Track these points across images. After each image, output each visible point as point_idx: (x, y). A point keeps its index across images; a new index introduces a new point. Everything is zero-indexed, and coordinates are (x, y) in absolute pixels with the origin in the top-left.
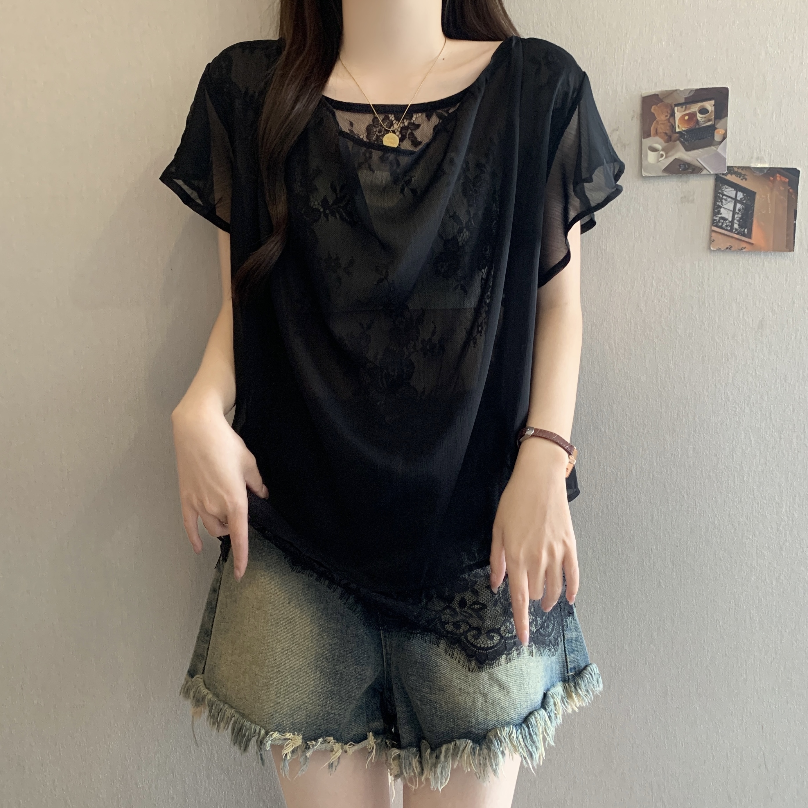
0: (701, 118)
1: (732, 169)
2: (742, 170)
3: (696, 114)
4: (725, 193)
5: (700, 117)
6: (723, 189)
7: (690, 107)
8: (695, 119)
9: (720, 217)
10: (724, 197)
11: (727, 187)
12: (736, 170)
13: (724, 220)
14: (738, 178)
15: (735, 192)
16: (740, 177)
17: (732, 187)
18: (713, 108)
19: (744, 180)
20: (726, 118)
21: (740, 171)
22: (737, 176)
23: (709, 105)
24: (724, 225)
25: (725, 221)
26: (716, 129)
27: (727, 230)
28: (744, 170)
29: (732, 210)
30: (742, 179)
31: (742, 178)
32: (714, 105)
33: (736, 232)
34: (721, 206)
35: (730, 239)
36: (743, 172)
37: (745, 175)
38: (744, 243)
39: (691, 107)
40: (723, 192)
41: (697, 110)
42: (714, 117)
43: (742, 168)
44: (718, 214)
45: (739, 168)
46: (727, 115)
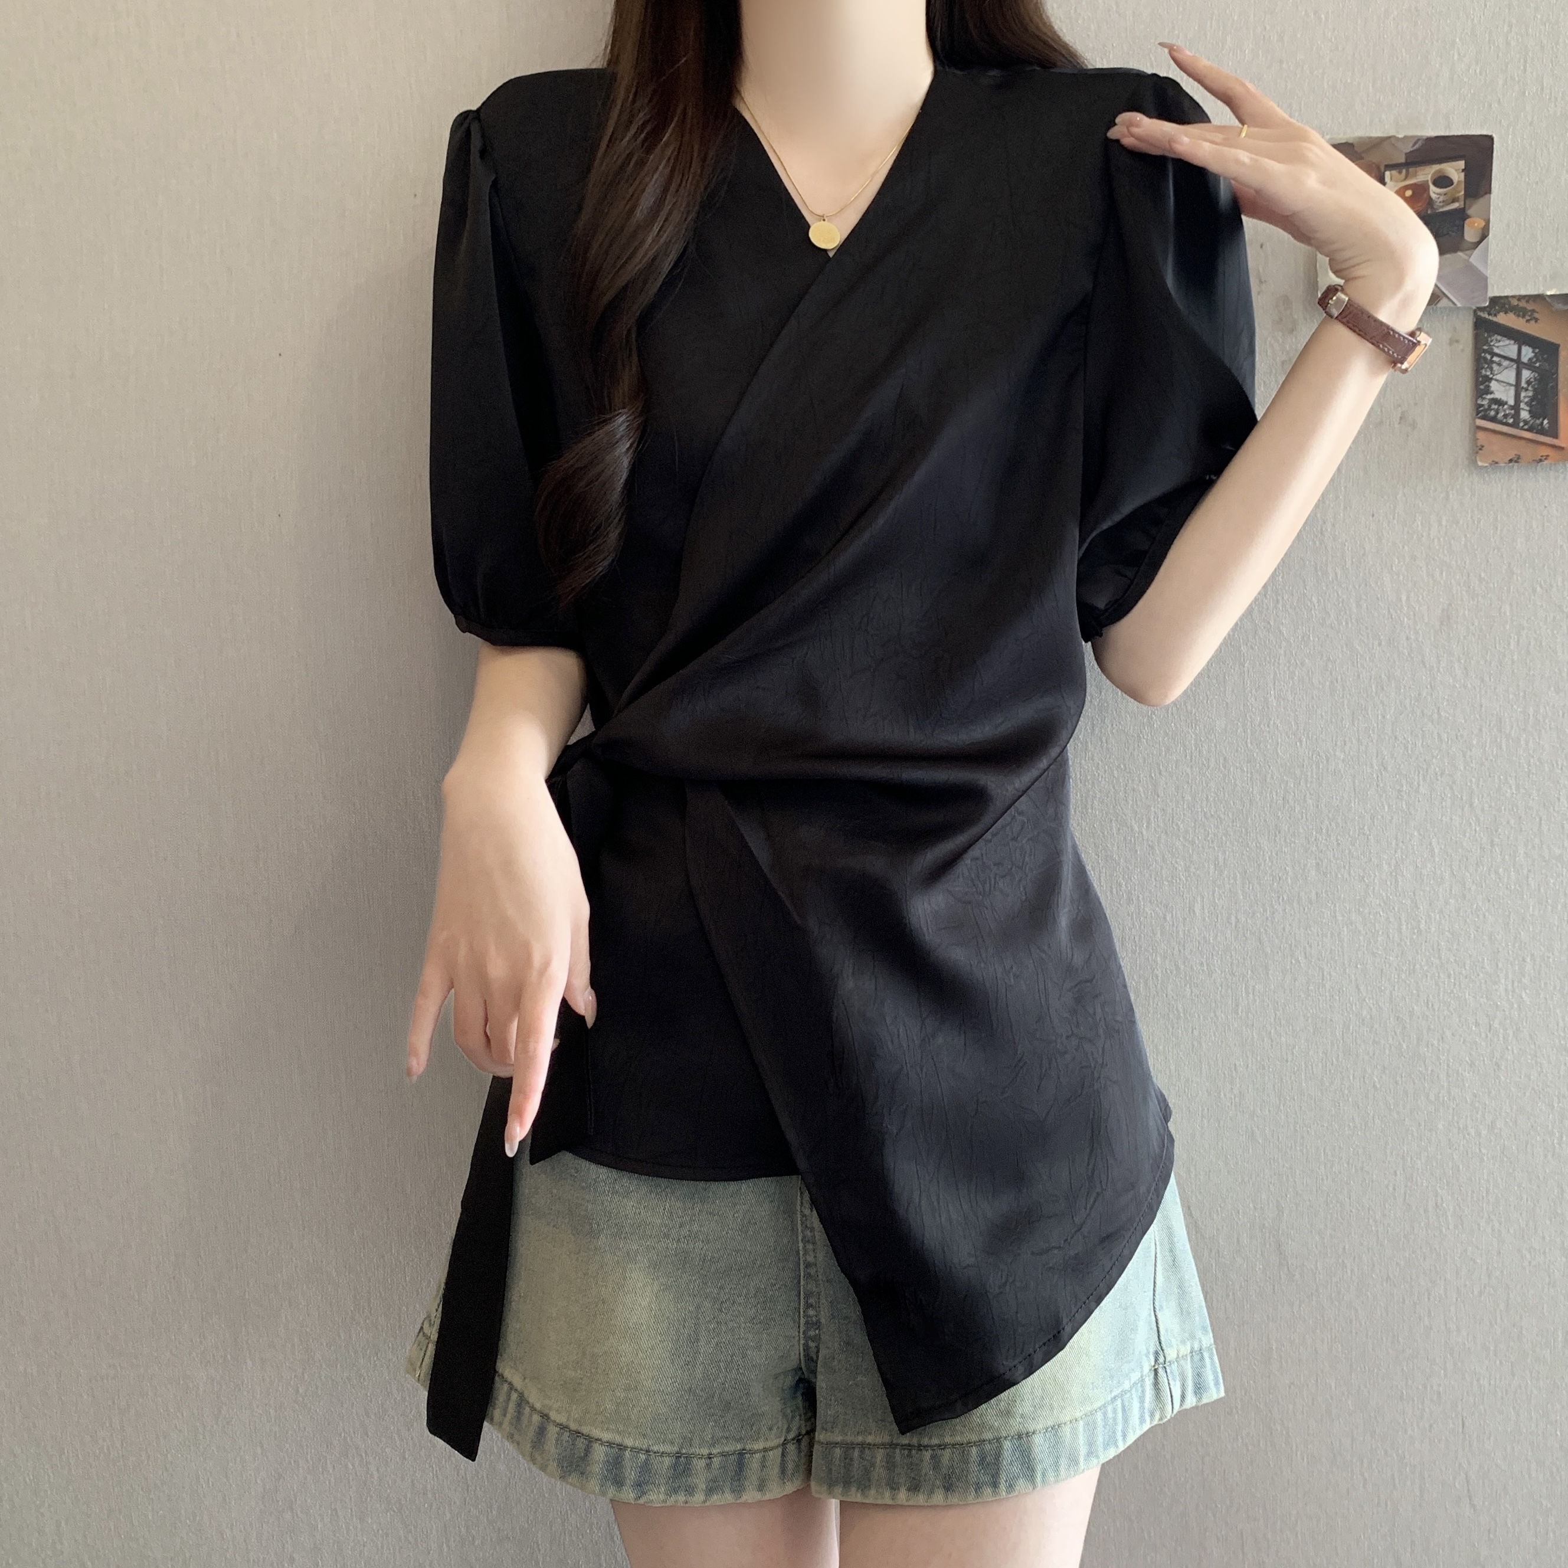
0: (1438, 194)
1: (1506, 301)
2: (1527, 302)
3: (1429, 186)
4: (1496, 350)
5: (1434, 193)
6: (1492, 344)
7: (1416, 172)
8: (1425, 195)
9: (1489, 399)
10: (1495, 359)
11: (1499, 338)
12: (1515, 302)
13: (1499, 405)
14: (1521, 319)
15: (1515, 347)
16: (1523, 317)
17: (1510, 338)
18: (1463, 175)
19: (1533, 322)
20: (1487, 196)
21: (1523, 304)
22: (1518, 316)
23: (1455, 170)
24: (1500, 415)
25: (1501, 407)
26: (1469, 217)
27: (1507, 424)
28: (1531, 302)
29: (1514, 383)
30: (1528, 321)
31: (1528, 318)
32: (1463, 170)
33: (1526, 427)
34: (1491, 376)
35: (1515, 442)
36: (1530, 307)
37: (1533, 311)
38: (1543, 447)
39: (1418, 174)
40: (1492, 349)
41: (1429, 178)
42: (1463, 193)
43: (1527, 298)
44: (1487, 394)
45: (1520, 298)
46: (1489, 191)
